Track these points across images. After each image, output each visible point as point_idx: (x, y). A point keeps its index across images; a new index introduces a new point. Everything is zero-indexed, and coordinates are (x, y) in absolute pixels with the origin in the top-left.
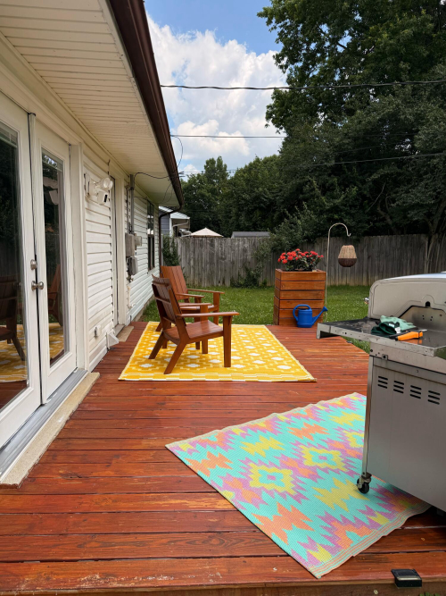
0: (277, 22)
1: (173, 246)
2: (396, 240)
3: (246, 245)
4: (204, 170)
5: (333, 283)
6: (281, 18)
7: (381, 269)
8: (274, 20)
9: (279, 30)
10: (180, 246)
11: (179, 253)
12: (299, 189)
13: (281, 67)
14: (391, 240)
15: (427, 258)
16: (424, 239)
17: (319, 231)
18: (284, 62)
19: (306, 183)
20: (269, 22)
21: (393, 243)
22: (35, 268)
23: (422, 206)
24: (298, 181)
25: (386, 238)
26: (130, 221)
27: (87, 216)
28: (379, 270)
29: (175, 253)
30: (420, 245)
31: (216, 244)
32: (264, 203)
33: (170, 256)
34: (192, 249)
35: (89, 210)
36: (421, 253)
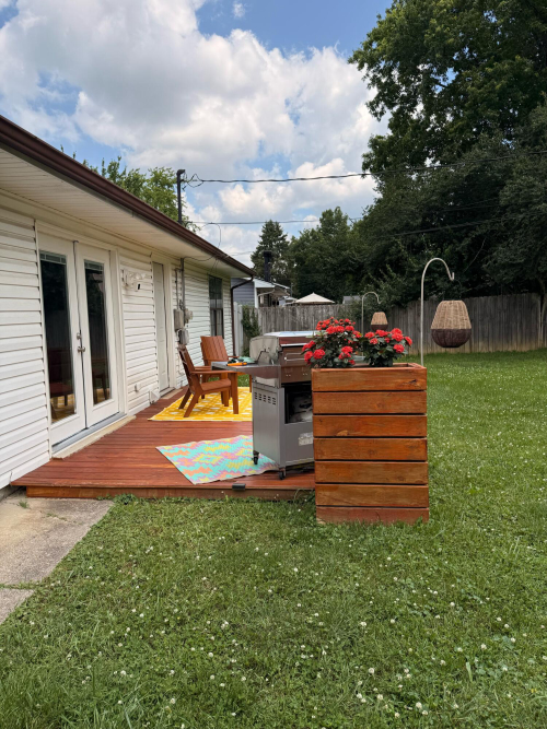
0: (369, 68)
1: (253, 317)
2: (502, 301)
3: (330, 313)
4: (320, 225)
5: (430, 351)
6: (372, 62)
7: (486, 334)
8: (366, 65)
9: (371, 75)
10: (260, 316)
11: (260, 324)
12: (385, 251)
13: (376, 115)
14: (496, 300)
15: (540, 319)
16: (536, 298)
17: (410, 295)
18: (378, 110)
19: (392, 244)
20: (361, 67)
21: (499, 304)
22: (79, 338)
23: (513, 265)
24: (384, 242)
25: (490, 299)
26: (180, 298)
27: (125, 300)
28: (483, 336)
29: (255, 324)
30: (532, 306)
31: (298, 313)
32: (352, 266)
33: (249, 328)
34: (272, 319)
35: (127, 296)
36: (533, 315)
